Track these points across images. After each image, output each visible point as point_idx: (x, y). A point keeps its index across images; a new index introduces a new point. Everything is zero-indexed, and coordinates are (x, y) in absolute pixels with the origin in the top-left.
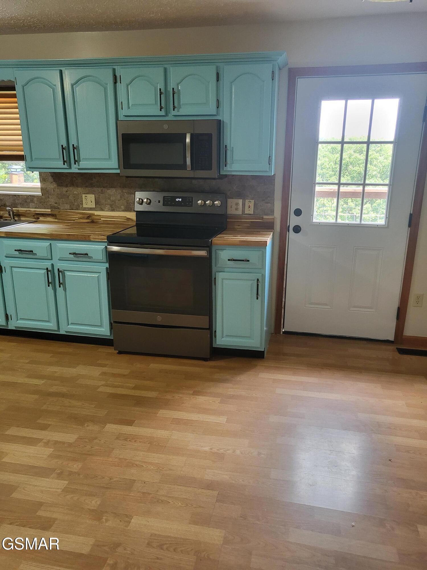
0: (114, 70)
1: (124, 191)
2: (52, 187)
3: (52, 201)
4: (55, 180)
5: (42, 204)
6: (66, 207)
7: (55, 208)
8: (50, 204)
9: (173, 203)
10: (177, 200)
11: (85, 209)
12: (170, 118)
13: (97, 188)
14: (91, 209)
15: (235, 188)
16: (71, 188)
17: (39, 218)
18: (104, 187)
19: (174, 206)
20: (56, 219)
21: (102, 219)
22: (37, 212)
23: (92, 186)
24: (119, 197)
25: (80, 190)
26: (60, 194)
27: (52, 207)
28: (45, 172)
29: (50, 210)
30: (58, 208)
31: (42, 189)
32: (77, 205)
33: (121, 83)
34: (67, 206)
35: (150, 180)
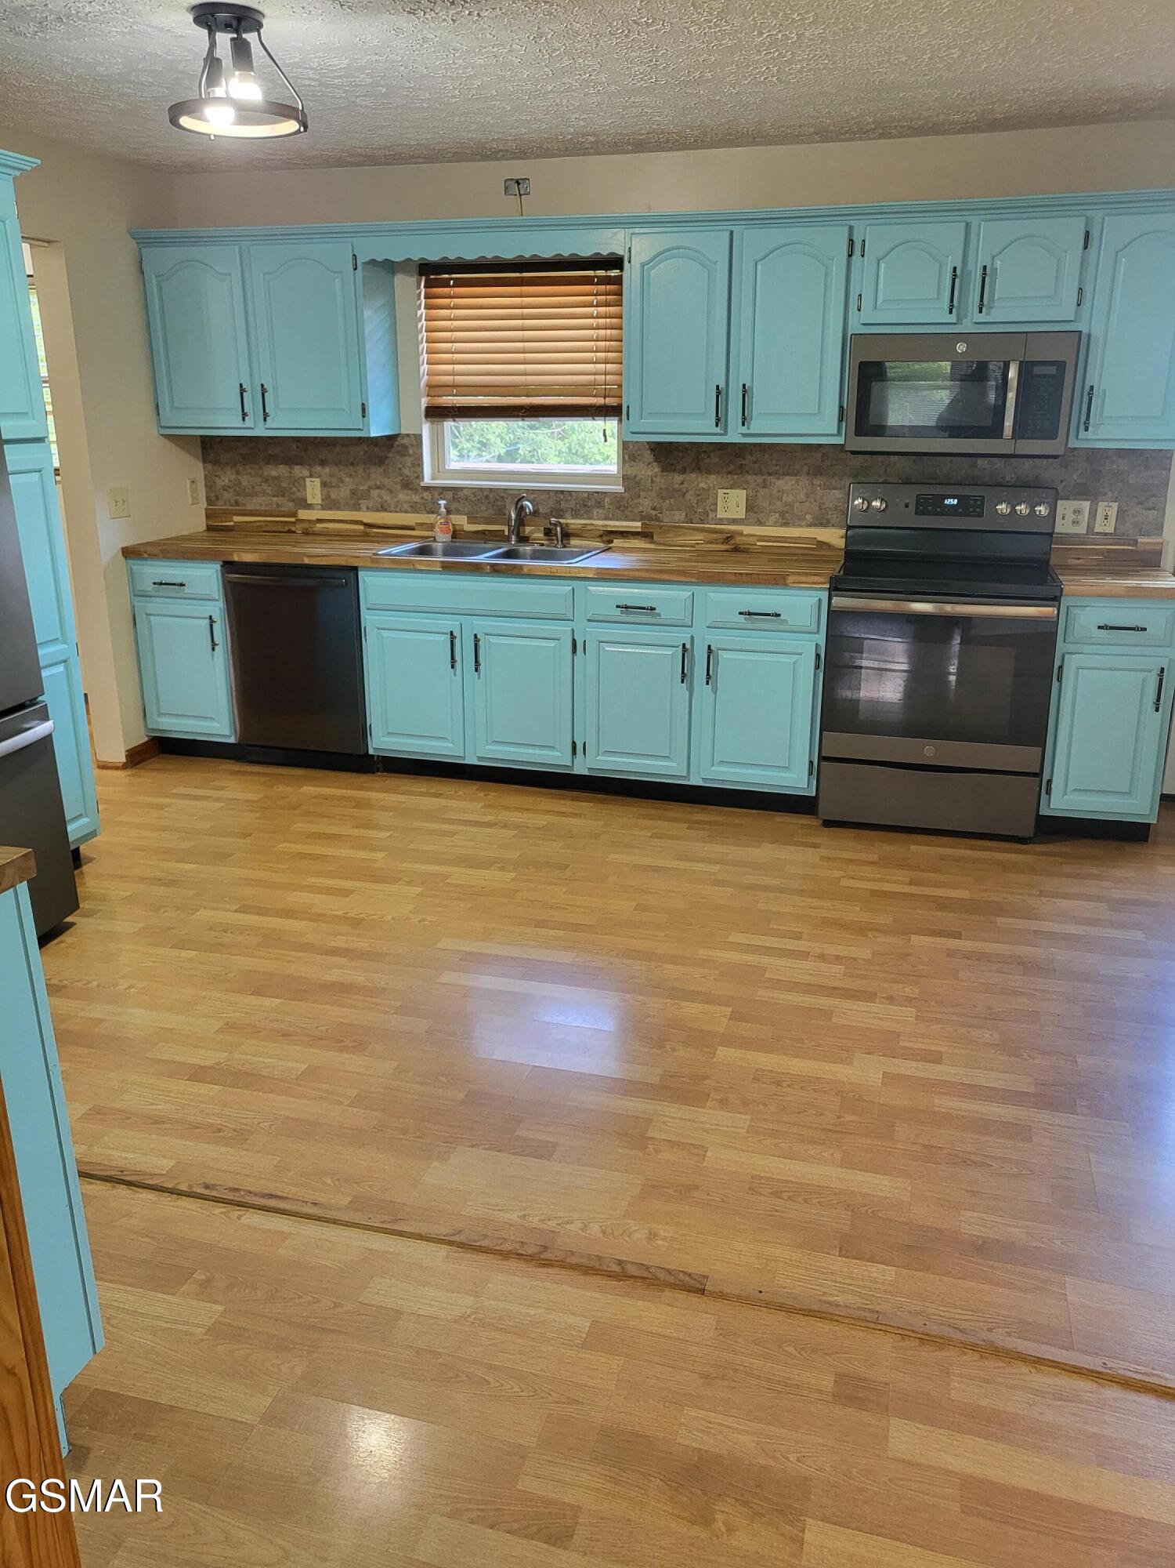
0: (851, 228)
1: (817, 482)
2: (650, 474)
3: (645, 503)
4: (657, 459)
5: (623, 511)
6: (677, 518)
7: (650, 518)
8: (641, 509)
9: (939, 510)
10: (947, 502)
11: (721, 521)
12: (967, 327)
13: (755, 477)
14: (734, 521)
15: (1075, 477)
16: (693, 476)
17: (612, 542)
18: (770, 474)
19: (938, 514)
20: (651, 543)
21: (758, 543)
22: (609, 529)
23: (742, 470)
24: (802, 496)
25: (713, 479)
26: (666, 488)
27: (642, 518)
28: (637, 442)
29: (639, 524)
30: (658, 519)
31: (625, 478)
32: (700, 511)
33: (863, 256)
34: (680, 516)
35: (881, 458)
